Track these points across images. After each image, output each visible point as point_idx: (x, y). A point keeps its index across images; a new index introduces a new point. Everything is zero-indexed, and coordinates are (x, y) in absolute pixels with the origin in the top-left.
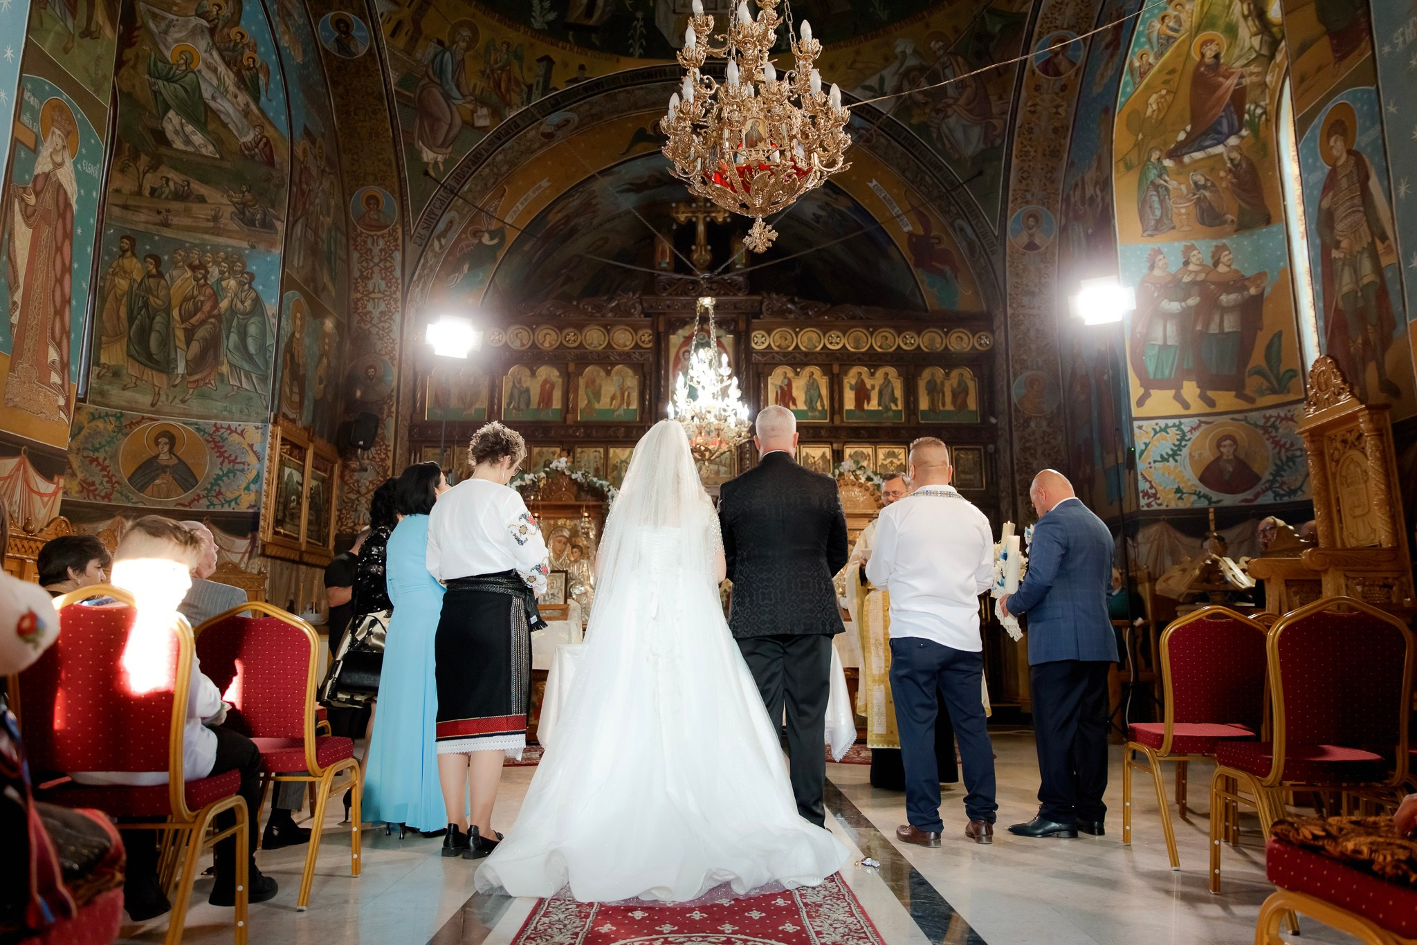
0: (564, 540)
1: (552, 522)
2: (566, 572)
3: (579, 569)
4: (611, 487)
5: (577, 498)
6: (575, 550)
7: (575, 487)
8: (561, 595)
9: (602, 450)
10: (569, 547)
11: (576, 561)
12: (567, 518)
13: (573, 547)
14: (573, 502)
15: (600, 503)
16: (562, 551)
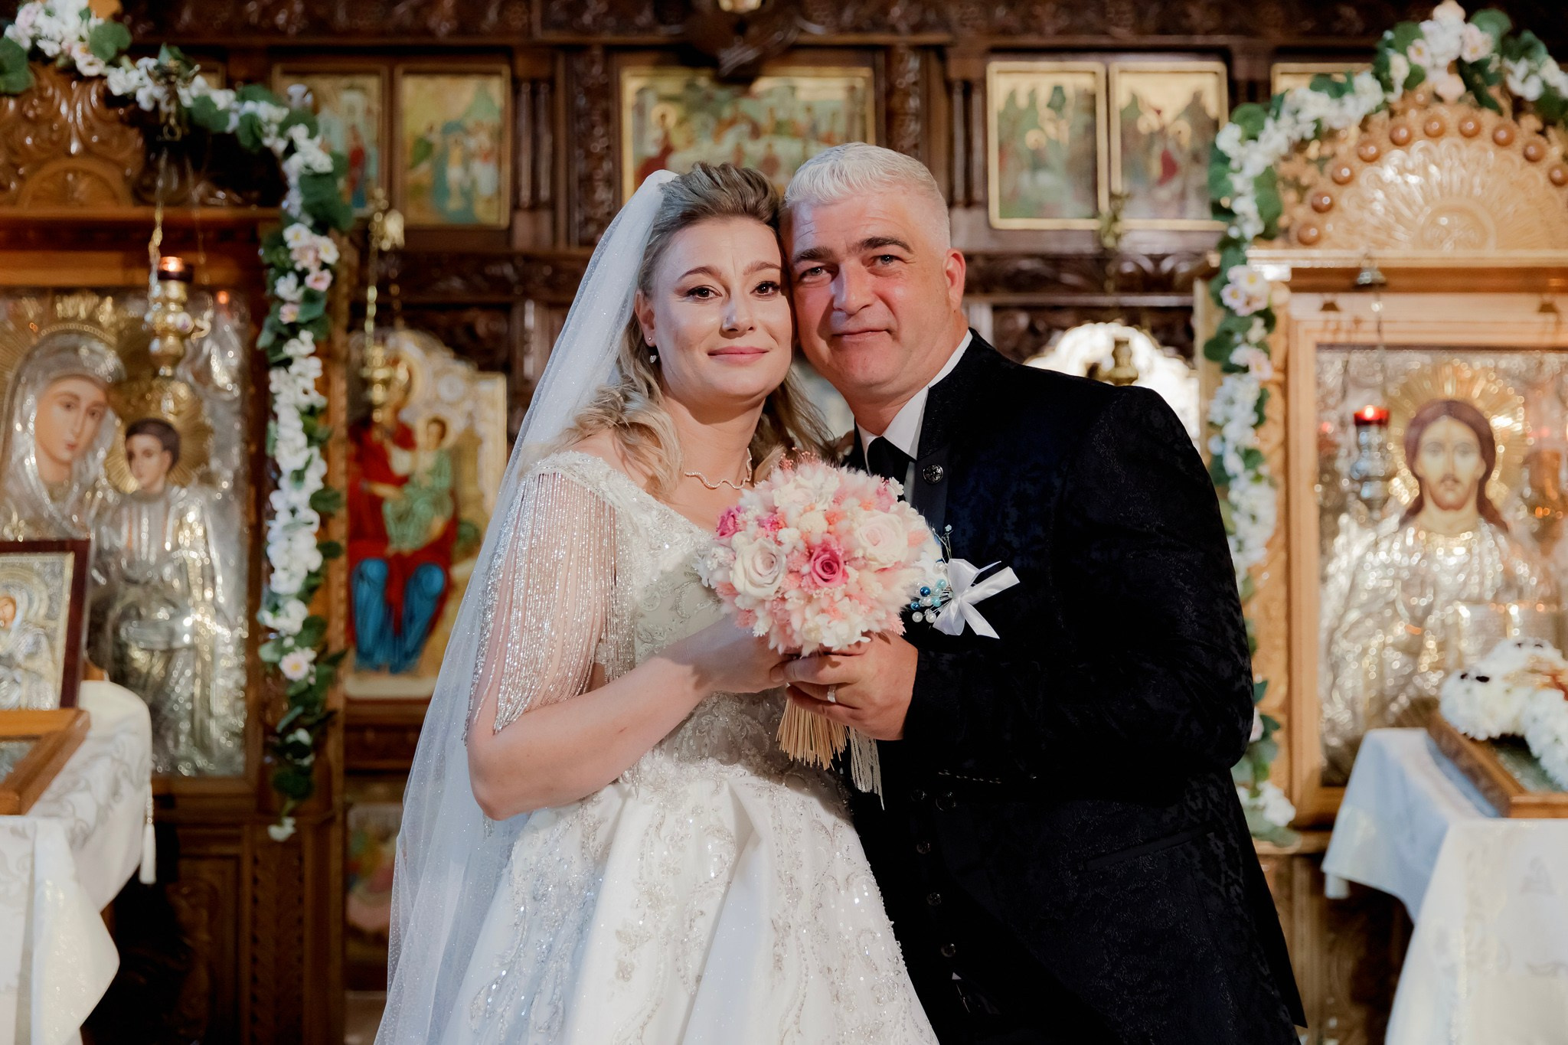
0: (89, 393)
1: (31, 308)
2: (79, 549)
3: (157, 533)
4: (299, 133)
5: (141, 192)
6: (142, 442)
7: (136, 139)
8: (51, 666)
9: (373, 83)
10: (114, 426)
11: (143, 497)
12: (101, 291)
13: (132, 431)
14: (129, 211)
15: (254, 210)
16: (82, 449)
